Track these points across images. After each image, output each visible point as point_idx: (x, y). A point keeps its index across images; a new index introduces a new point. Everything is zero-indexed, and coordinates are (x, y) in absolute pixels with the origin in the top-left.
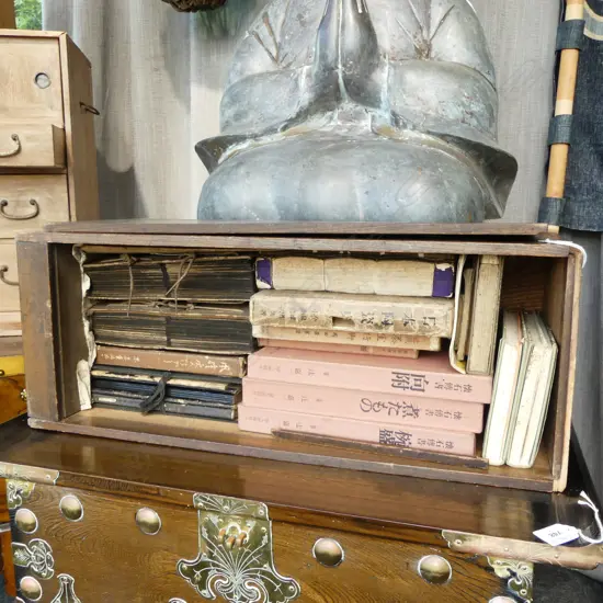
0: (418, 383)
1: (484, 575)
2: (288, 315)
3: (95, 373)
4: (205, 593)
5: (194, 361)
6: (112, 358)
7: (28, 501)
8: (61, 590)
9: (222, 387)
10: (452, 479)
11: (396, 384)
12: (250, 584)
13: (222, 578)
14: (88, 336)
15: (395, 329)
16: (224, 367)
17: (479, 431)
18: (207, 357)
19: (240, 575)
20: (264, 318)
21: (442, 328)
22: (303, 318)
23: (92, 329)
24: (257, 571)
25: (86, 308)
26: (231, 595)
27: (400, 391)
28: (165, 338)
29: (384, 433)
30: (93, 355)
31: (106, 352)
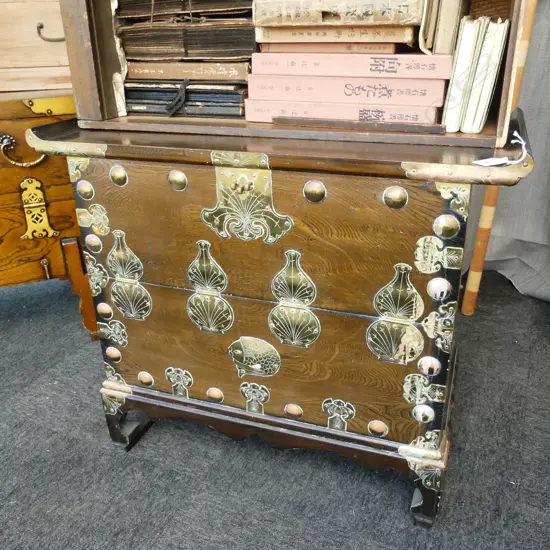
0: (392, 65)
1: (433, 199)
2: (284, 13)
3: (128, 85)
4: (223, 234)
5: (208, 69)
6: (141, 72)
7: (86, 175)
8: (116, 243)
9: (231, 88)
10: (416, 142)
11: (374, 68)
12: (256, 223)
13: (234, 220)
14: (120, 53)
15: (375, 20)
16: (233, 72)
17: (440, 105)
18: (218, 64)
19: (248, 216)
20: (265, 18)
21: (414, 15)
22: (297, 15)
23: (123, 45)
24: (261, 212)
25: (116, 27)
26: (242, 234)
27: (377, 74)
28: (183, 50)
29: (363, 112)
30: (125, 70)
31: (135, 68)
